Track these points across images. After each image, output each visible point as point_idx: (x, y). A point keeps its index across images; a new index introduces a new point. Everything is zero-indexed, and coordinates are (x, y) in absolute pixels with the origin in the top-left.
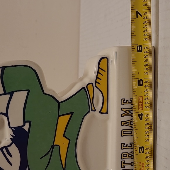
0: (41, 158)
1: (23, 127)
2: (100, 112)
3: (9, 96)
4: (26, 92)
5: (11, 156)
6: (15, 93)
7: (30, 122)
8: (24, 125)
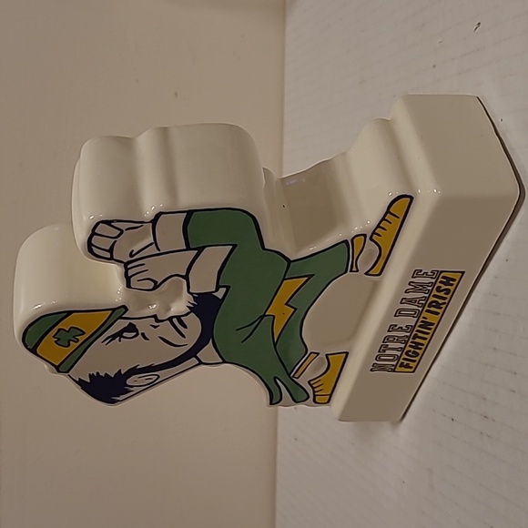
0: (237, 330)
1: (214, 294)
2: (366, 273)
3: (194, 252)
4: (229, 248)
6: (206, 249)
8: (217, 290)
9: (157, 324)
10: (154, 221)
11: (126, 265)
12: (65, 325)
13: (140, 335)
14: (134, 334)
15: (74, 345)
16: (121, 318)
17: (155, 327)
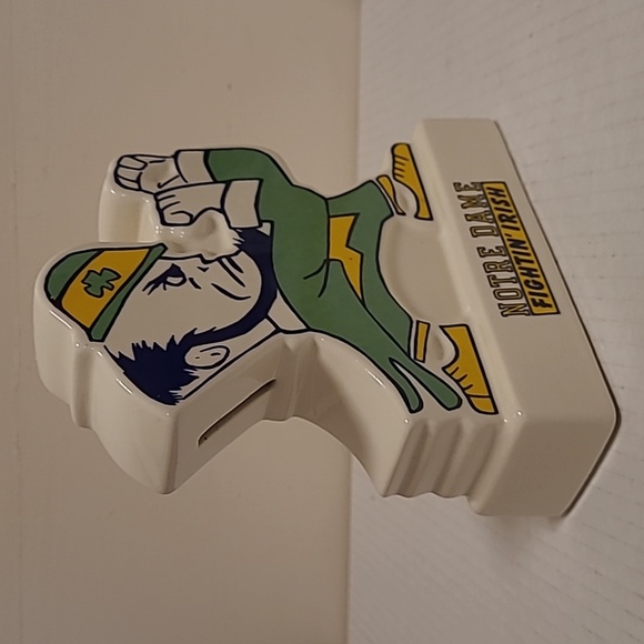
0: (305, 278)
1: (260, 229)
2: (416, 216)
3: (223, 186)
4: (257, 182)
5: (240, 271)
6: (234, 183)
7: (272, 223)
8: (260, 226)
9: (204, 266)
10: (176, 156)
11: (156, 195)
12: (96, 265)
13: (188, 282)
14: (180, 279)
15: (108, 294)
16: (160, 257)
17: (204, 270)
